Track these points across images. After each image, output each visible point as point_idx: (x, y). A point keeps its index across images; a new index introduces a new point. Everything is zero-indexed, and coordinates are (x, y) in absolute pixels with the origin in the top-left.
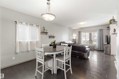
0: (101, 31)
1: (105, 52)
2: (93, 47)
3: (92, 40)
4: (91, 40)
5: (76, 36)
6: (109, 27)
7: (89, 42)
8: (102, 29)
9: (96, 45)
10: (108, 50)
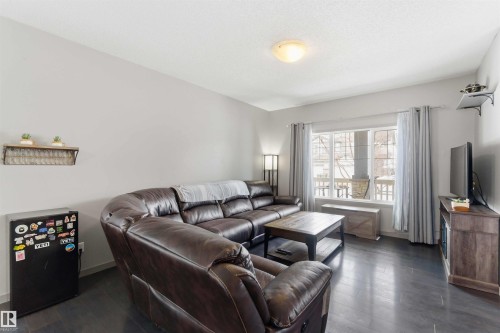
0: (423, 117)
1: (455, 270)
2: (370, 223)
3: (369, 174)
4: (362, 178)
5: (277, 152)
6: (479, 88)
7: (354, 189)
8: (428, 109)
9: (391, 207)
10: (477, 255)
